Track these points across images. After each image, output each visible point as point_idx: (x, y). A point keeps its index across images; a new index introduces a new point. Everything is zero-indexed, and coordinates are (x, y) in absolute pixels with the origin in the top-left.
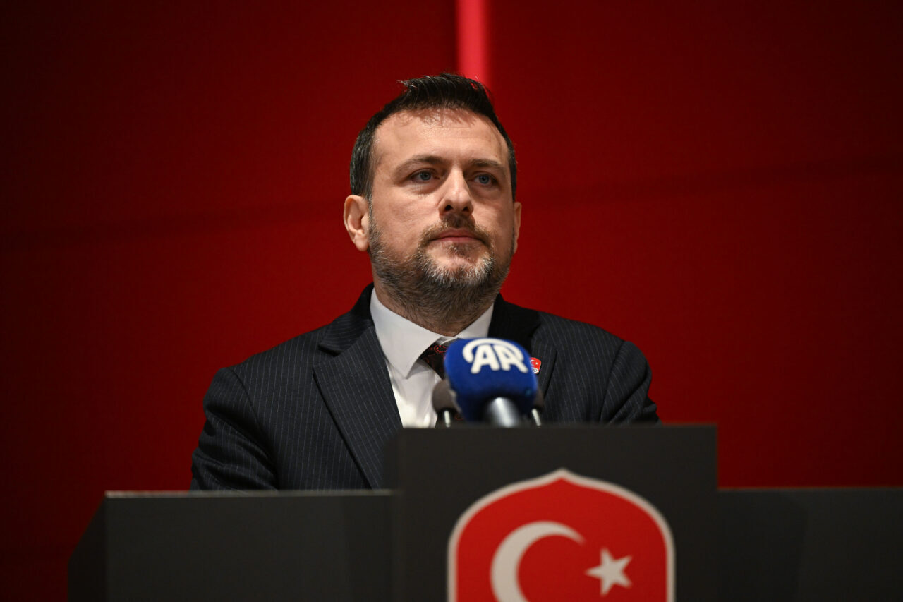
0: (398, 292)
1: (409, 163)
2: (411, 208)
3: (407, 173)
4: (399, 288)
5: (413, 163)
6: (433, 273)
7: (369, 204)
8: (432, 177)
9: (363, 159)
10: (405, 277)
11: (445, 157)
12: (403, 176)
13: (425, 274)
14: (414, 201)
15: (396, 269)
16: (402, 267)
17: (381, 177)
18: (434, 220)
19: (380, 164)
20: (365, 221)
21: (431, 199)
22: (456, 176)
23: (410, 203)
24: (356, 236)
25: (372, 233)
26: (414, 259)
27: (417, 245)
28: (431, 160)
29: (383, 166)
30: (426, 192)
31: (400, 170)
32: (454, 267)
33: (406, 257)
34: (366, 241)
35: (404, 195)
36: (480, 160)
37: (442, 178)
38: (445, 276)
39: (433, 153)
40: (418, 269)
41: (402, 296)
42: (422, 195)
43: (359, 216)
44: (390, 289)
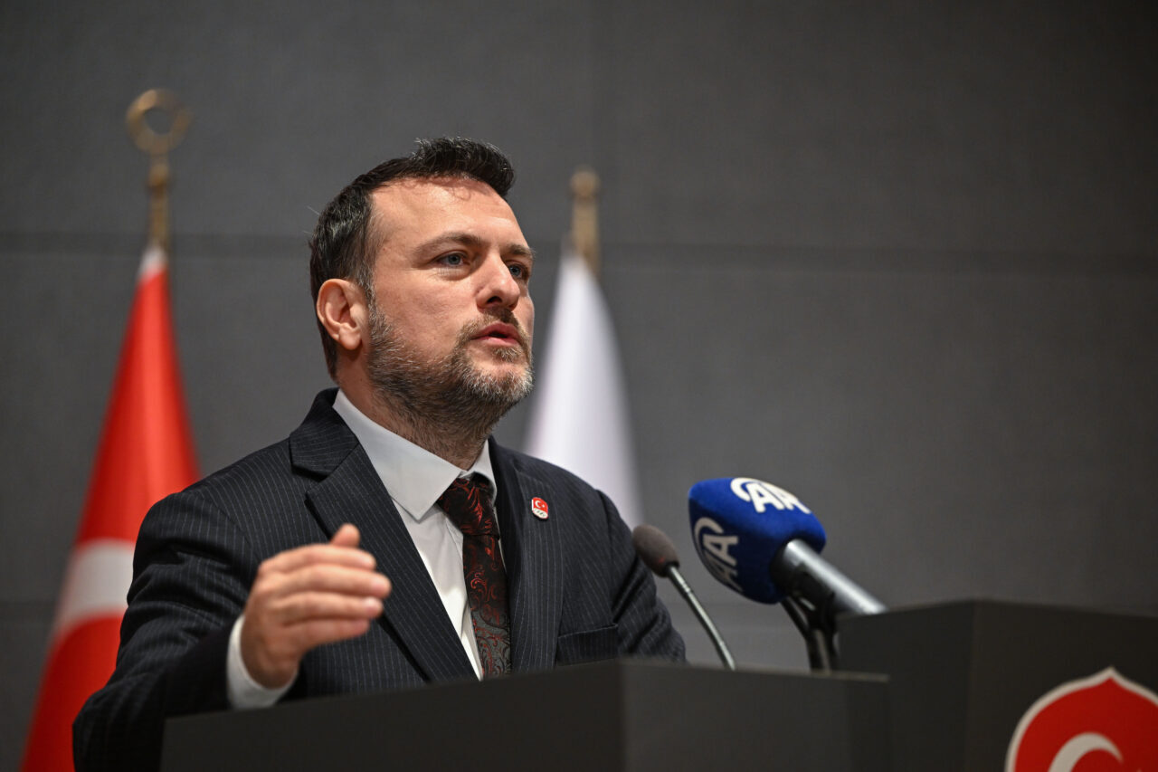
0: (406, 404)
1: (440, 241)
2: (442, 297)
3: (436, 253)
4: (411, 397)
5: (446, 241)
6: (475, 381)
8: (461, 262)
10: (428, 385)
11: (483, 237)
12: (430, 257)
13: (461, 382)
14: (444, 288)
16: (426, 371)
17: (383, 261)
18: (471, 315)
19: (386, 241)
20: (357, 311)
21: (466, 286)
22: (494, 262)
23: (441, 290)
24: (342, 331)
25: (369, 328)
26: (447, 362)
27: (453, 344)
28: (465, 240)
29: (392, 243)
31: (424, 249)
32: (502, 376)
34: (358, 337)
35: (430, 280)
36: (518, 247)
37: (474, 264)
39: (470, 232)
41: (412, 408)
42: (452, 282)
43: (342, 305)
44: (394, 401)
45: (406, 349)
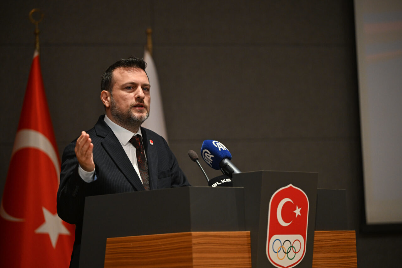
1: (127, 84)
2: (127, 97)
3: (126, 87)
4: (120, 119)
7: (111, 94)
8: (132, 88)
9: (109, 81)
10: (123, 117)
11: (137, 83)
12: (124, 87)
13: (130, 117)
14: (127, 95)
15: (121, 114)
16: (123, 114)
17: (116, 87)
18: (133, 102)
19: (115, 83)
20: (109, 98)
21: (132, 94)
22: (140, 88)
23: (126, 95)
24: (106, 103)
25: (111, 103)
26: (127, 112)
27: (129, 108)
28: (133, 83)
29: (117, 83)
30: (131, 92)
31: (123, 85)
32: (140, 116)
33: (125, 111)
34: (109, 104)
35: (124, 93)
36: (146, 84)
37: (135, 89)
38: (137, 118)
39: (134, 81)
40: (128, 115)
41: (121, 121)
42: (129, 93)
43: (106, 97)
44: (117, 119)
45: (119, 108)
